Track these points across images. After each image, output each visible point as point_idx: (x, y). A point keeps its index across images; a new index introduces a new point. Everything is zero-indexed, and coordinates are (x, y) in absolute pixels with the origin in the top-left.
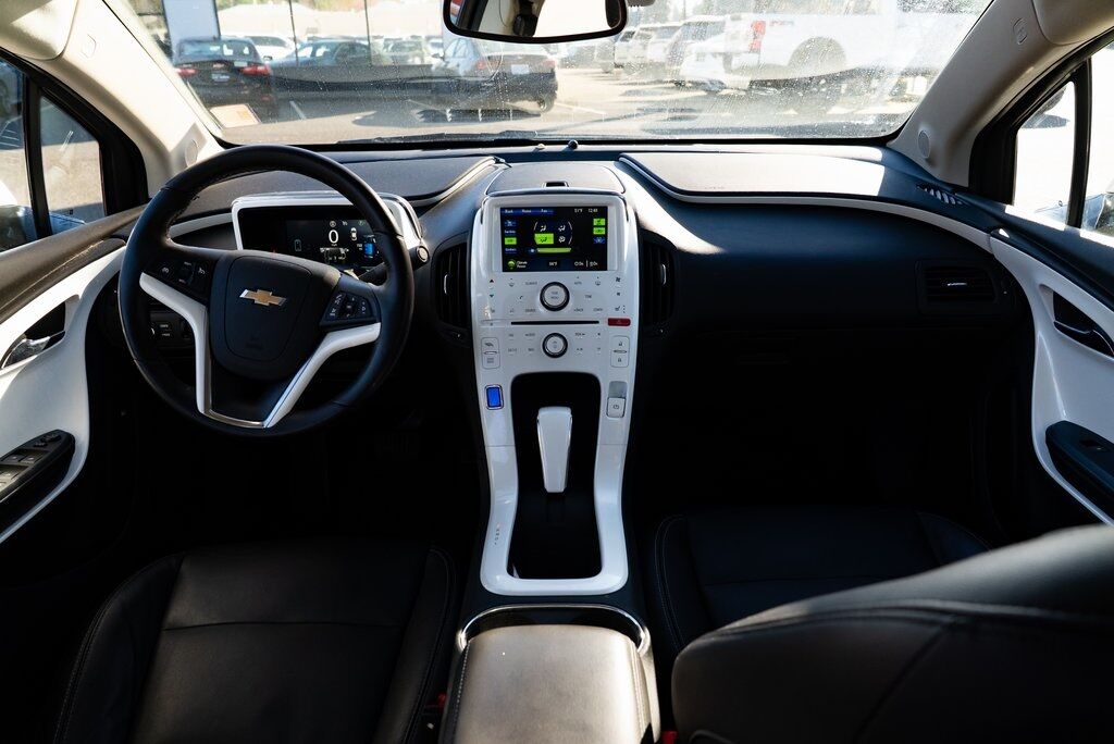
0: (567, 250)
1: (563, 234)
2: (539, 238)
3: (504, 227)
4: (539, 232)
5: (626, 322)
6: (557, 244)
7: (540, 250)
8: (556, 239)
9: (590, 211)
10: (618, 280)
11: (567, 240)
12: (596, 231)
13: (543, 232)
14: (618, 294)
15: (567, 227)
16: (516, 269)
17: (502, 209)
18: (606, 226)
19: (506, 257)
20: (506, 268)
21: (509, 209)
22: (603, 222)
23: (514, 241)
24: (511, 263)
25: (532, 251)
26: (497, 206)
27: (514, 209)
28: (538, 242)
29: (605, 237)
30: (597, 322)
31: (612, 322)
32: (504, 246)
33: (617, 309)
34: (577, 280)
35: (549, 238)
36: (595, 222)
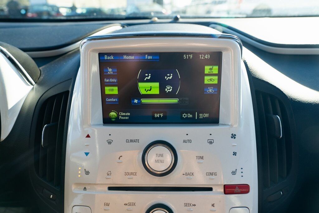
0: (175, 101)
1: (169, 83)
2: (143, 87)
3: (103, 74)
4: (143, 81)
5: (244, 189)
6: (163, 94)
7: (144, 101)
8: (162, 88)
9: (202, 57)
10: (233, 136)
11: (174, 90)
12: (207, 80)
13: (148, 81)
14: (235, 154)
15: (175, 75)
16: (118, 122)
17: (101, 55)
18: (219, 75)
19: (106, 108)
20: (107, 121)
21: (109, 54)
22: (215, 69)
23: (115, 91)
24: (113, 114)
25: (136, 101)
26: (94, 51)
27: (114, 54)
28: (143, 92)
29: (218, 86)
30: (210, 189)
31: (229, 189)
32: (104, 96)
33: (234, 173)
34: (187, 138)
35: (155, 88)
36: (207, 69)
